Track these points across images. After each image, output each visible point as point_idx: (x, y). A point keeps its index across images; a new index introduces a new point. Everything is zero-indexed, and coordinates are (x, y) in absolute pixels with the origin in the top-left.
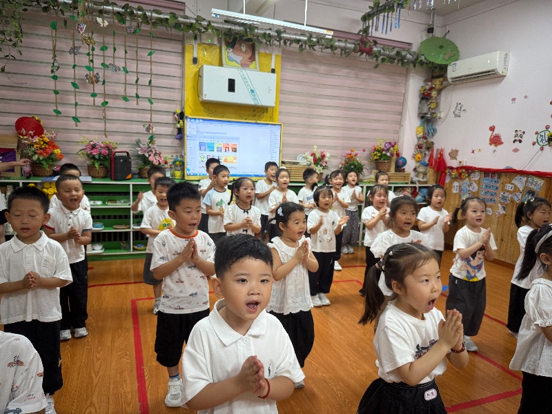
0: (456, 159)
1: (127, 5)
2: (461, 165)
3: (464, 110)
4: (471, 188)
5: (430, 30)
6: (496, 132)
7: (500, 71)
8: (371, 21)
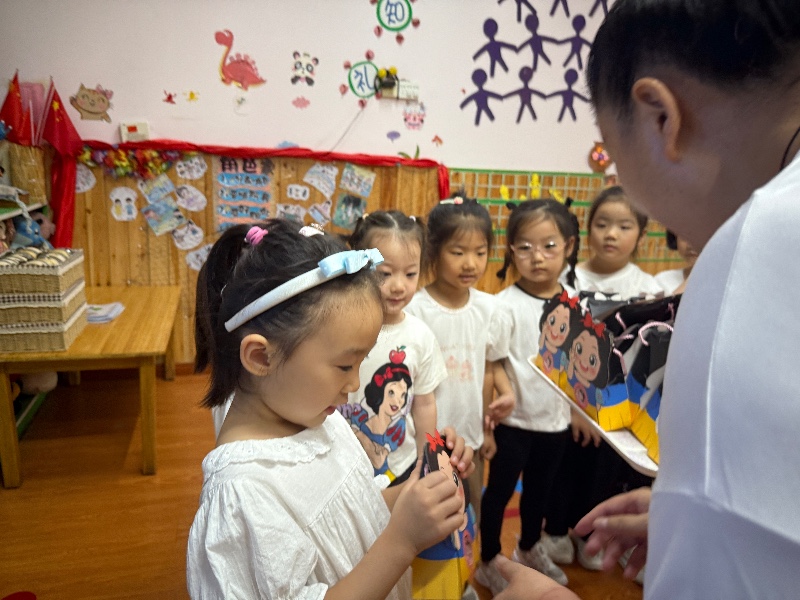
0: (107, 118)
2: (135, 138)
4: (181, 203)
6: (239, 49)
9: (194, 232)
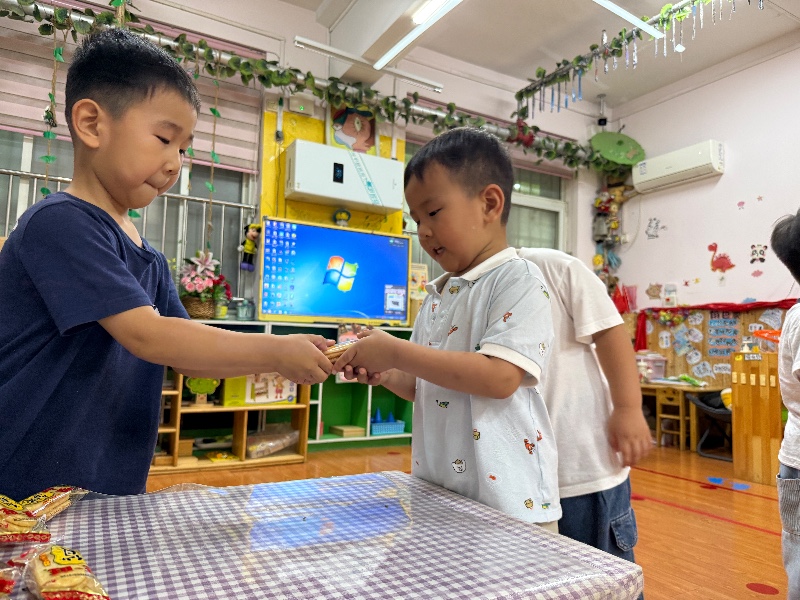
1: (184, 35)
2: (668, 305)
3: (663, 227)
4: (691, 338)
5: (602, 122)
6: (720, 251)
7: (716, 166)
8: (530, 100)
9: (697, 354)
